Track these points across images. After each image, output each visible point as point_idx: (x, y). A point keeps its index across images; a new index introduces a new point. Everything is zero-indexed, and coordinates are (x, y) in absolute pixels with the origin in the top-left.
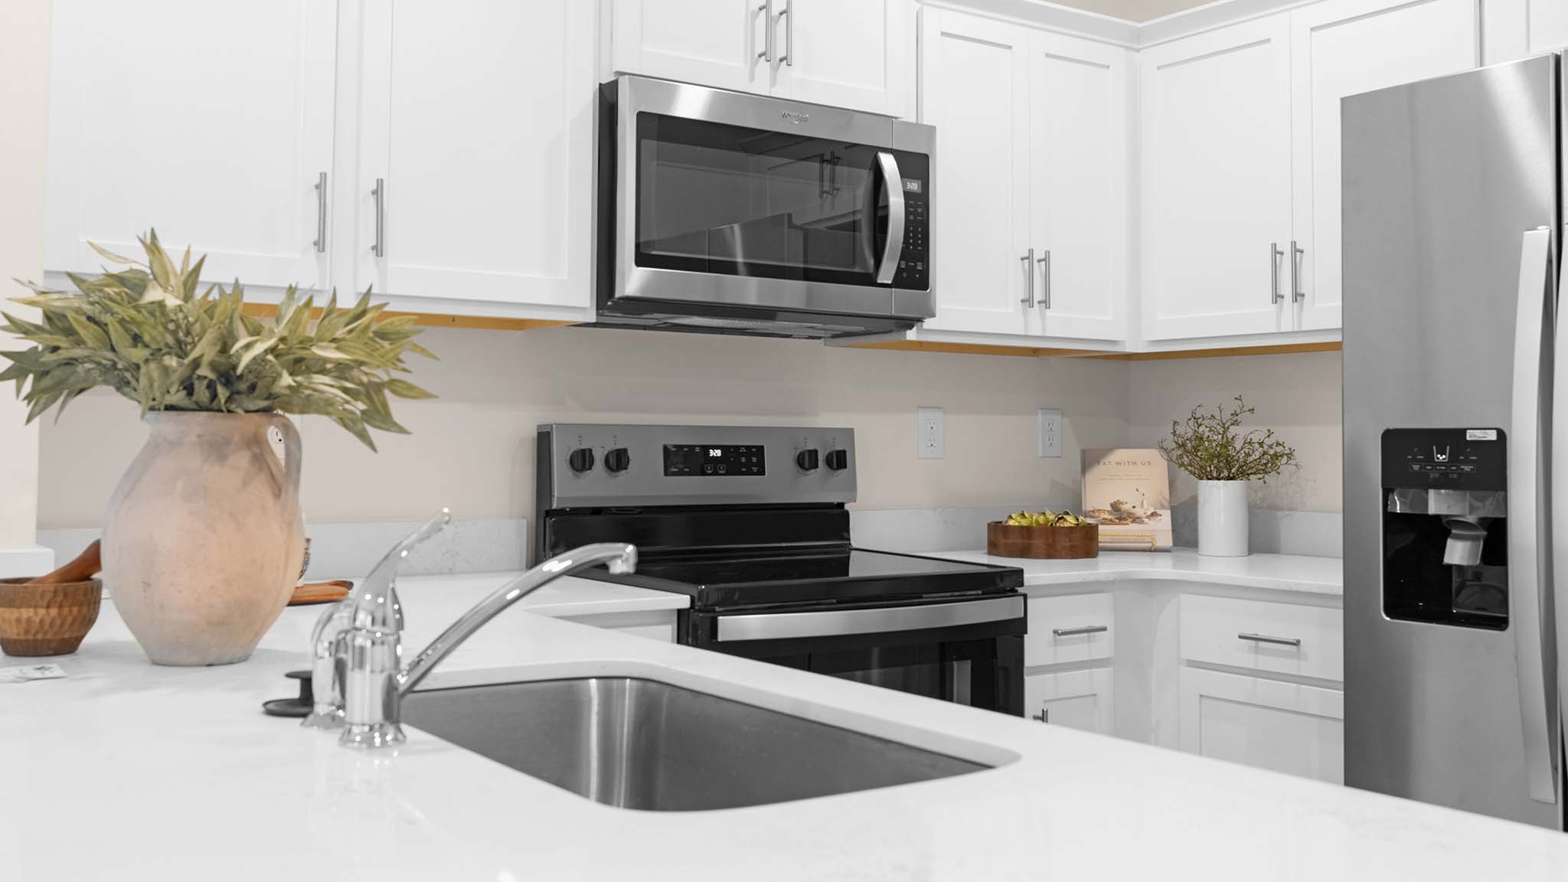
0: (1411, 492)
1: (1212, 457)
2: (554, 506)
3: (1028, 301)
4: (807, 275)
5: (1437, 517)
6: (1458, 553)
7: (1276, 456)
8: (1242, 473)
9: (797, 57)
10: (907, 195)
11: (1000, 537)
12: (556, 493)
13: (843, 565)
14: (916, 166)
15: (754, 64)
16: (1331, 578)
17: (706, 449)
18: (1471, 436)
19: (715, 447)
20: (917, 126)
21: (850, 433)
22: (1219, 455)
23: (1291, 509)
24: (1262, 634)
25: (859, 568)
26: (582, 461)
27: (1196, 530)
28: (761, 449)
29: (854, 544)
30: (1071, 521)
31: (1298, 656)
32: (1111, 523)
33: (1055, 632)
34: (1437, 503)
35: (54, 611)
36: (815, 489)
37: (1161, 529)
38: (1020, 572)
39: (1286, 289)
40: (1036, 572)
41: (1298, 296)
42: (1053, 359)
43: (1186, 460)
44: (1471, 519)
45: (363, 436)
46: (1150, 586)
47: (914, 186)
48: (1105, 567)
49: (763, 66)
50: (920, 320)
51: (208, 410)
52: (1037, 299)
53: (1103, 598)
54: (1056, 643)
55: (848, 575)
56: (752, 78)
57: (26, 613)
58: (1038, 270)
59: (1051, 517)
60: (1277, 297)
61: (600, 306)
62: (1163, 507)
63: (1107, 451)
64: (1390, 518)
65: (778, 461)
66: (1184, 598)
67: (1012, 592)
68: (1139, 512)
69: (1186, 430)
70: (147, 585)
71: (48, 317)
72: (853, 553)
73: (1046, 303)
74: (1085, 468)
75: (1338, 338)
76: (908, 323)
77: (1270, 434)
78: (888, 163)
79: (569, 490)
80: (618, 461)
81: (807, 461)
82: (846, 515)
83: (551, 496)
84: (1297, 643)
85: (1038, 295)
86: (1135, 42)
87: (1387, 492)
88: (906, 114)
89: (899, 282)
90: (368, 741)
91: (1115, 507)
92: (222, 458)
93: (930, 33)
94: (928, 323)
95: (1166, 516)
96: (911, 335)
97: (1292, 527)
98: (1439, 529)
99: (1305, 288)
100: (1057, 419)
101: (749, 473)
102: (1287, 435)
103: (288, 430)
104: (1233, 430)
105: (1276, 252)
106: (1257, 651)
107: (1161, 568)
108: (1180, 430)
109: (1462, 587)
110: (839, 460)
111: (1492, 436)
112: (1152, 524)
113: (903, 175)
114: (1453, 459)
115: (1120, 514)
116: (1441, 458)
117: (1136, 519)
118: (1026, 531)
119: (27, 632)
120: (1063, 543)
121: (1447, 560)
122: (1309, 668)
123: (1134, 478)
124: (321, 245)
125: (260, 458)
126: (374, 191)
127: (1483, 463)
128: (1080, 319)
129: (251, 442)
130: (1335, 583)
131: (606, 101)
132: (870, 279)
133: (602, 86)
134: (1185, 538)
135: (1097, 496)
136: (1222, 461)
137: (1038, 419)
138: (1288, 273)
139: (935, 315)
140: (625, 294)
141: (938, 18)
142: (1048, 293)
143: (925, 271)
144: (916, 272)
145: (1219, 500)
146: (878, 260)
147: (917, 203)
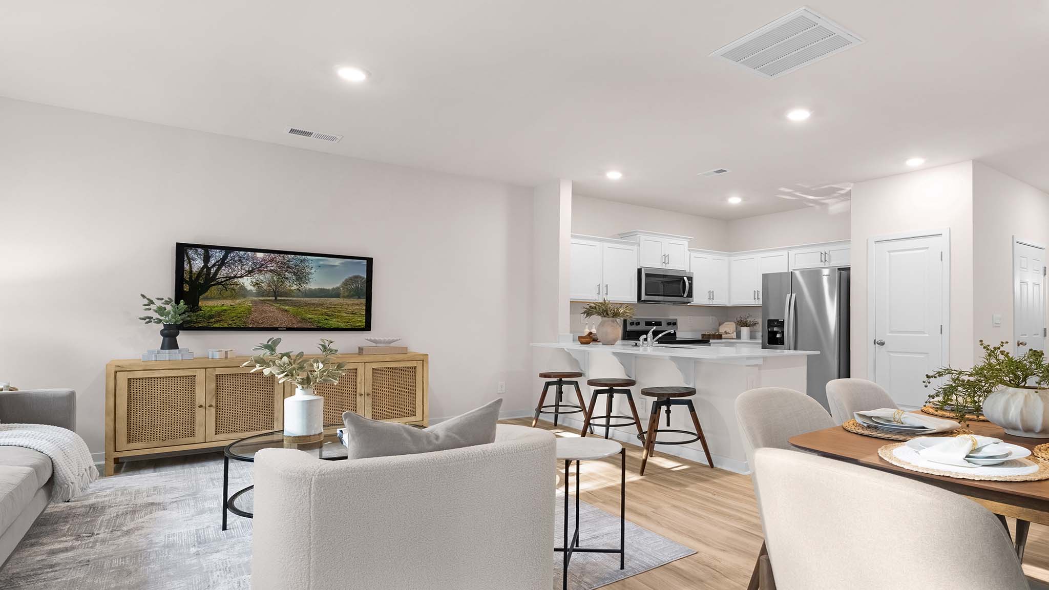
0: (771, 328)
1: (743, 323)
3: (709, 299)
4: (664, 296)
6: (778, 336)
7: (753, 323)
8: (749, 326)
9: (669, 262)
10: (689, 283)
11: (703, 335)
14: (690, 279)
15: (662, 264)
17: (652, 322)
18: (779, 320)
19: (654, 322)
20: (690, 272)
21: (676, 319)
22: (745, 323)
23: (756, 331)
25: (678, 339)
26: (632, 324)
27: (741, 335)
28: (661, 322)
29: (677, 336)
30: (717, 333)
32: (724, 334)
34: (775, 329)
35: (589, 340)
37: (734, 335)
38: (709, 341)
39: (756, 297)
40: (712, 341)
42: (713, 308)
43: (739, 324)
44: (780, 331)
46: (732, 343)
47: (690, 282)
48: (723, 340)
49: (664, 264)
51: (612, 317)
55: (676, 339)
56: (663, 266)
57: (586, 339)
58: (711, 294)
59: (713, 333)
60: (755, 299)
61: (638, 301)
62: (735, 331)
63: (723, 323)
64: (768, 331)
65: (664, 324)
68: (730, 332)
69: (739, 319)
70: (605, 337)
71: (589, 307)
73: (713, 299)
74: (720, 325)
75: (761, 305)
76: (689, 303)
77: (752, 319)
78: (685, 278)
79: (629, 328)
80: (638, 324)
81: (669, 324)
82: (675, 332)
83: (626, 330)
85: (711, 298)
86: (730, 256)
87: (768, 328)
88: (688, 271)
89: (687, 296)
91: (725, 332)
93: (692, 257)
94: (692, 303)
95: (735, 333)
96: (688, 304)
97: (756, 334)
98: (776, 332)
99: (758, 297)
100: (714, 317)
101: (659, 326)
102: (755, 319)
104: (747, 319)
105: (755, 292)
107: (734, 341)
108: (737, 319)
109: (779, 340)
110: (675, 324)
111: (783, 320)
112: (732, 334)
113: (688, 280)
114: (777, 323)
115: (726, 333)
117: (729, 334)
118: (709, 335)
119: (586, 341)
120: (716, 337)
121: (776, 337)
123: (729, 327)
124: (599, 294)
125: (617, 322)
126: (607, 286)
127: (781, 324)
128: (719, 301)
129: (616, 321)
130: (761, 341)
131: (639, 271)
132: (682, 296)
133: (638, 269)
134: (739, 336)
135: (722, 330)
136: (746, 325)
137: (711, 317)
138: (756, 295)
139: (693, 301)
140: (642, 299)
141: (693, 254)
142: (713, 297)
143: (692, 295)
144: (690, 295)
145: (745, 331)
146: (684, 294)
147: (691, 285)
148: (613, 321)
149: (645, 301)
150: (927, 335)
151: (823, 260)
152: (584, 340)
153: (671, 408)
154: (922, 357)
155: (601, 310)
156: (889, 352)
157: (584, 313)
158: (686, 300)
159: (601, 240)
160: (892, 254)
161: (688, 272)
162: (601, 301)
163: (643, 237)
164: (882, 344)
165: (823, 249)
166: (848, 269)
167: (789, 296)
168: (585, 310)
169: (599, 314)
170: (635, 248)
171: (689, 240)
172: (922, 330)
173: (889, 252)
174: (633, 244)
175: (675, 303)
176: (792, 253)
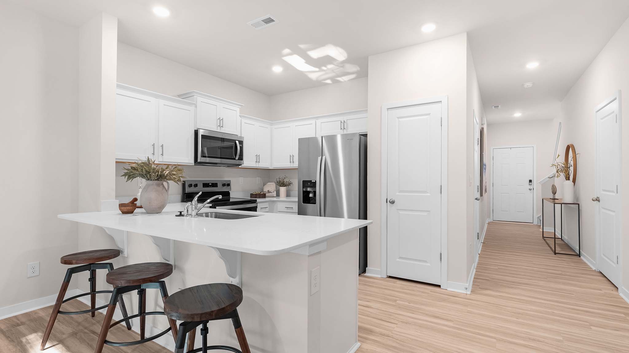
0: (306, 188)
1: (282, 184)
2: (186, 192)
3: (256, 162)
4: (221, 158)
5: (309, 191)
6: (311, 195)
7: (290, 183)
8: (285, 186)
9: (224, 126)
10: (240, 147)
11: (252, 195)
12: (186, 190)
13: (229, 200)
14: (241, 143)
15: (217, 127)
16: (296, 199)
17: (209, 183)
18: (312, 181)
19: (210, 183)
20: (241, 137)
21: (230, 181)
22: (283, 183)
23: (292, 191)
24: (288, 207)
25: (231, 200)
26: (190, 186)
27: (279, 194)
28: (217, 183)
29: (231, 197)
30: (262, 193)
31: (293, 209)
32: (267, 193)
33: (261, 208)
34: (309, 189)
35: (132, 207)
36: (225, 189)
37: (275, 194)
38: (256, 200)
40: (259, 200)
41: (293, 162)
42: (259, 170)
43: (278, 184)
44: (312, 191)
45: (177, 183)
46: (274, 201)
47: (241, 145)
48: (267, 199)
49: (219, 127)
50: (241, 165)
51: (157, 180)
52: (258, 161)
53: (267, 203)
54: (261, 210)
55: (230, 201)
56: (217, 129)
57: (128, 208)
58: (258, 157)
59: (259, 192)
60: (290, 162)
61: (195, 163)
62: (275, 191)
63: (267, 183)
64: (303, 191)
65: (220, 185)
66: (278, 203)
67: (255, 203)
68: (272, 192)
69: (278, 180)
70: (150, 203)
71: (132, 168)
72: (231, 199)
73: (259, 162)
74: (264, 186)
75: (297, 168)
76: (240, 165)
77: (289, 180)
78: (237, 142)
79: (188, 190)
80: (196, 185)
81: (224, 185)
82: (229, 193)
83: (185, 191)
84: (292, 208)
86: (272, 124)
87: (303, 188)
88: (239, 135)
89: (239, 159)
90: (194, 217)
91: (268, 191)
92: (159, 186)
93: (243, 124)
94: (242, 165)
95: (275, 192)
96: (240, 167)
97: (292, 193)
98: (309, 192)
99: (294, 161)
100: (260, 178)
101: (215, 187)
102: (292, 181)
103: (168, 183)
104: (285, 180)
105: (290, 156)
106: (287, 209)
107: (275, 199)
108: (277, 180)
109: (312, 199)
110: (229, 185)
111: (315, 181)
112: (273, 193)
113: (239, 144)
114: (310, 184)
115: (269, 192)
116: (309, 184)
117: (271, 193)
118: (256, 194)
119: (128, 210)
120: (261, 196)
121: (310, 196)
122: (294, 211)
123: (271, 187)
124: (153, 154)
125: (164, 186)
126: (162, 146)
127: (313, 185)
128: (264, 164)
129: (162, 184)
130: (297, 200)
131: (196, 133)
132: (234, 159)
133: (195, 130)
134: (278, 195)
135: (266, 189)
136: (283, 184)
137: (257, 178)
138: (292, 159)
139: (243, 164)
140: (199, 161)
141: (244, 120)
142: (259, 161)
143: (242, 158)
144: (241, 158)
145: (283, 190)
146: (236, 156)
147: (241, 148)
148: (158, 185)
149: (201, 163)
150: (429, 194)
151: (342, 128)
152: (125, 209)
153: (208, 325)
154: (426, 214)
155: (144, 170)
156: (398, 210)
157: (125, 175)
158: (237, 162)
159: (157, 97)
160: (400, 120)
161: (240, 137)
162: (144, 159)
163: (200, 99)
164: (393, 202)
165: (342, 118)
166: (366, 135)
167: (320, 158)
168: (126, 171)
169: (142, 176)
170: (192, 108)
171: (240, 107)
172: (425, 190)
173: (398, 118)
174: (190, 104)
175: (229, 166)
176: (319, 121)
